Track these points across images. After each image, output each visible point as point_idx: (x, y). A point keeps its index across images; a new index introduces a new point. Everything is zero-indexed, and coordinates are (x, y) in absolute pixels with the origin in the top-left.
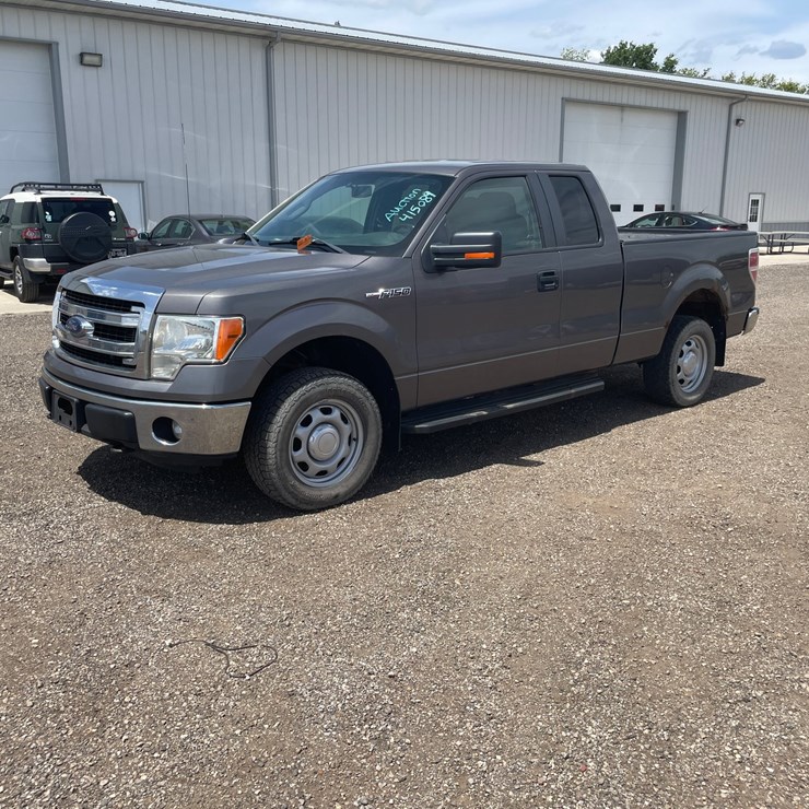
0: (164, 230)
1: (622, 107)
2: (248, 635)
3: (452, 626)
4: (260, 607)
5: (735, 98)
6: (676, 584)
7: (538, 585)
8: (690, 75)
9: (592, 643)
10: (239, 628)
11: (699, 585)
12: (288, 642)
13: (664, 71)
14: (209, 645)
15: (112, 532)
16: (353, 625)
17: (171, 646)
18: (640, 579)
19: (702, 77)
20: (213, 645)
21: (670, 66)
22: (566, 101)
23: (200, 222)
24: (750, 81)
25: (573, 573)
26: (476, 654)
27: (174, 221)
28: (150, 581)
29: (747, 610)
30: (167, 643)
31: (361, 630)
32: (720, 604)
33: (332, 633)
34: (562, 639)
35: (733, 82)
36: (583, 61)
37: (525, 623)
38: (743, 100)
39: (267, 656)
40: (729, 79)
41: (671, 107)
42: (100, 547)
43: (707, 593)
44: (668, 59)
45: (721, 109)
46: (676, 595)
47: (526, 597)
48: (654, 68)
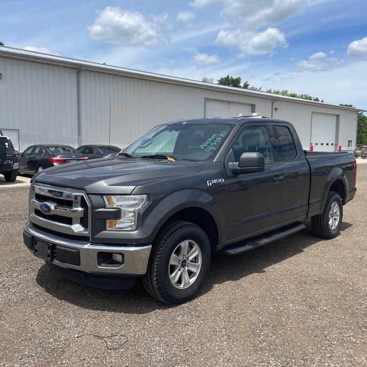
0: (30, 152)
1: (229, 102)
2: (112, 330)
3: (202, 322)
4: (114, 318)
5: (274, 100)
6: (290, 300)
7: (233, 303)
8: (254, 90)
9: (263, 326)
10: (107, 328)
11: (299, 300)
12: (131, 333)
13: (243, 88)
14: (95, 336)
15: (35, 288)
16: (158, 324)
17: (78, 337)
18: (275, 298)
19: (259, 91)
20: (97, 336)
21: (246, 86)
22: (206, 99)
23: (48, 148)
24: (277, 93)
25: (247, 297)
26: (215, 333)
27: (35, 147)
28: (60, 309)
29: (321, 309)
30: (76, 336)
31: (162, 326)
32: (310, 307)
33: (149, 328)
34: (250, 325)
35: (271, 93)
36: (211, 83)
37: (232, 319)
38: (277, 100)
39: (123, 340)
40: (269, 92)
41: (249, 103)
42: (31, 295)
43: (304, 303)
44: (245, 83)
45: (269, 104)
46: (291, 304)
47: (230, 308)
48: (240, 87)
